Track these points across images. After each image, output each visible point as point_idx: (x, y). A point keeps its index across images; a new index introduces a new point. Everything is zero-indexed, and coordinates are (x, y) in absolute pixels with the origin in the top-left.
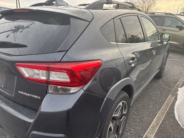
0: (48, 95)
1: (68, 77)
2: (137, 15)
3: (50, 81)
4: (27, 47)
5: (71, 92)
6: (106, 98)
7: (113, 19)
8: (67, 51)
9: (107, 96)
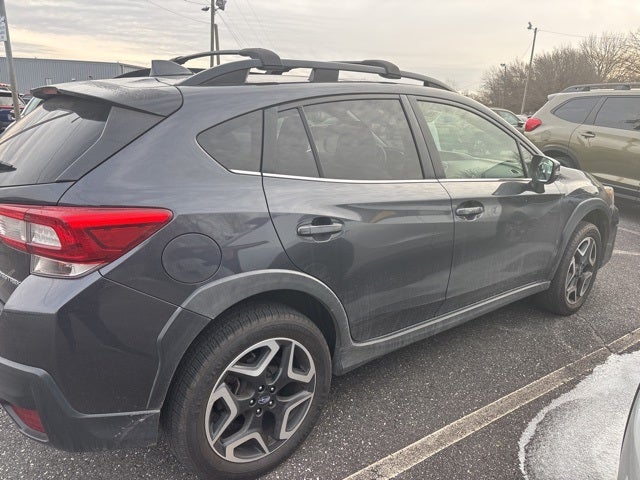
0: (31, 277)
1: (55, 237)
2: (397, 96)
3: (32, 244)
4: (15, 169)
5: (71, 275)
6: (179, 309)
7: (263, 109)
8: (77, 181)
9: (184, 305)
